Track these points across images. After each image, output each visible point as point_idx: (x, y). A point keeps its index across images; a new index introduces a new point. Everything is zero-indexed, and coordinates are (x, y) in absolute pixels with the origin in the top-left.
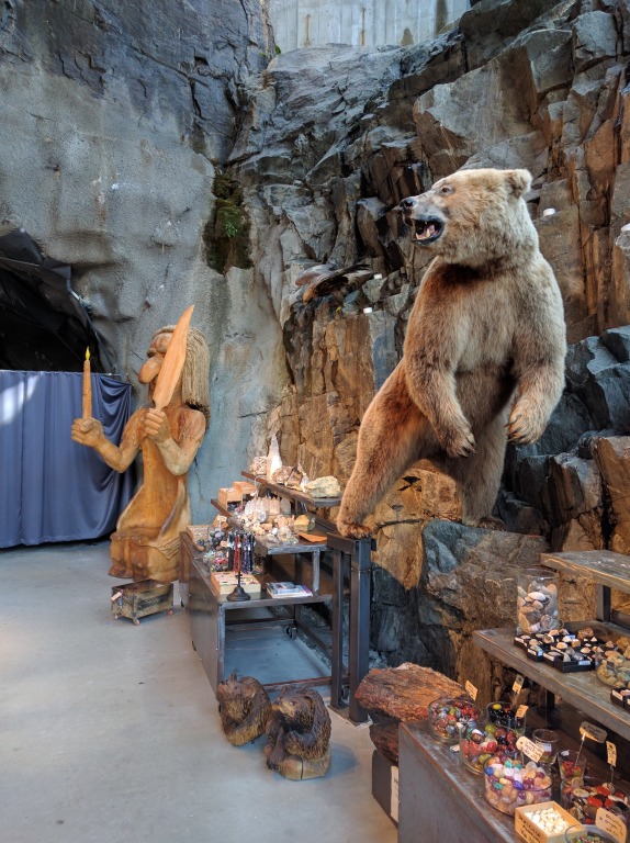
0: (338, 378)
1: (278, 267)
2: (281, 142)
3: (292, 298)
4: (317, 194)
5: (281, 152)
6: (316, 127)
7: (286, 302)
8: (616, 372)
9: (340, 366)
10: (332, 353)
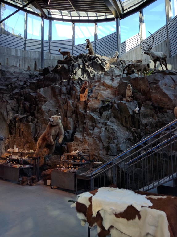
0: (23, 134)
1: (6, 111)
2: (4, 85)
3: (11, 118)
4: (14, 98)
5: (5, 87)
6: (13, 84)
7: (9, 119)
8: (68, 135)
9: (24, 132)
10: (22, 130)
